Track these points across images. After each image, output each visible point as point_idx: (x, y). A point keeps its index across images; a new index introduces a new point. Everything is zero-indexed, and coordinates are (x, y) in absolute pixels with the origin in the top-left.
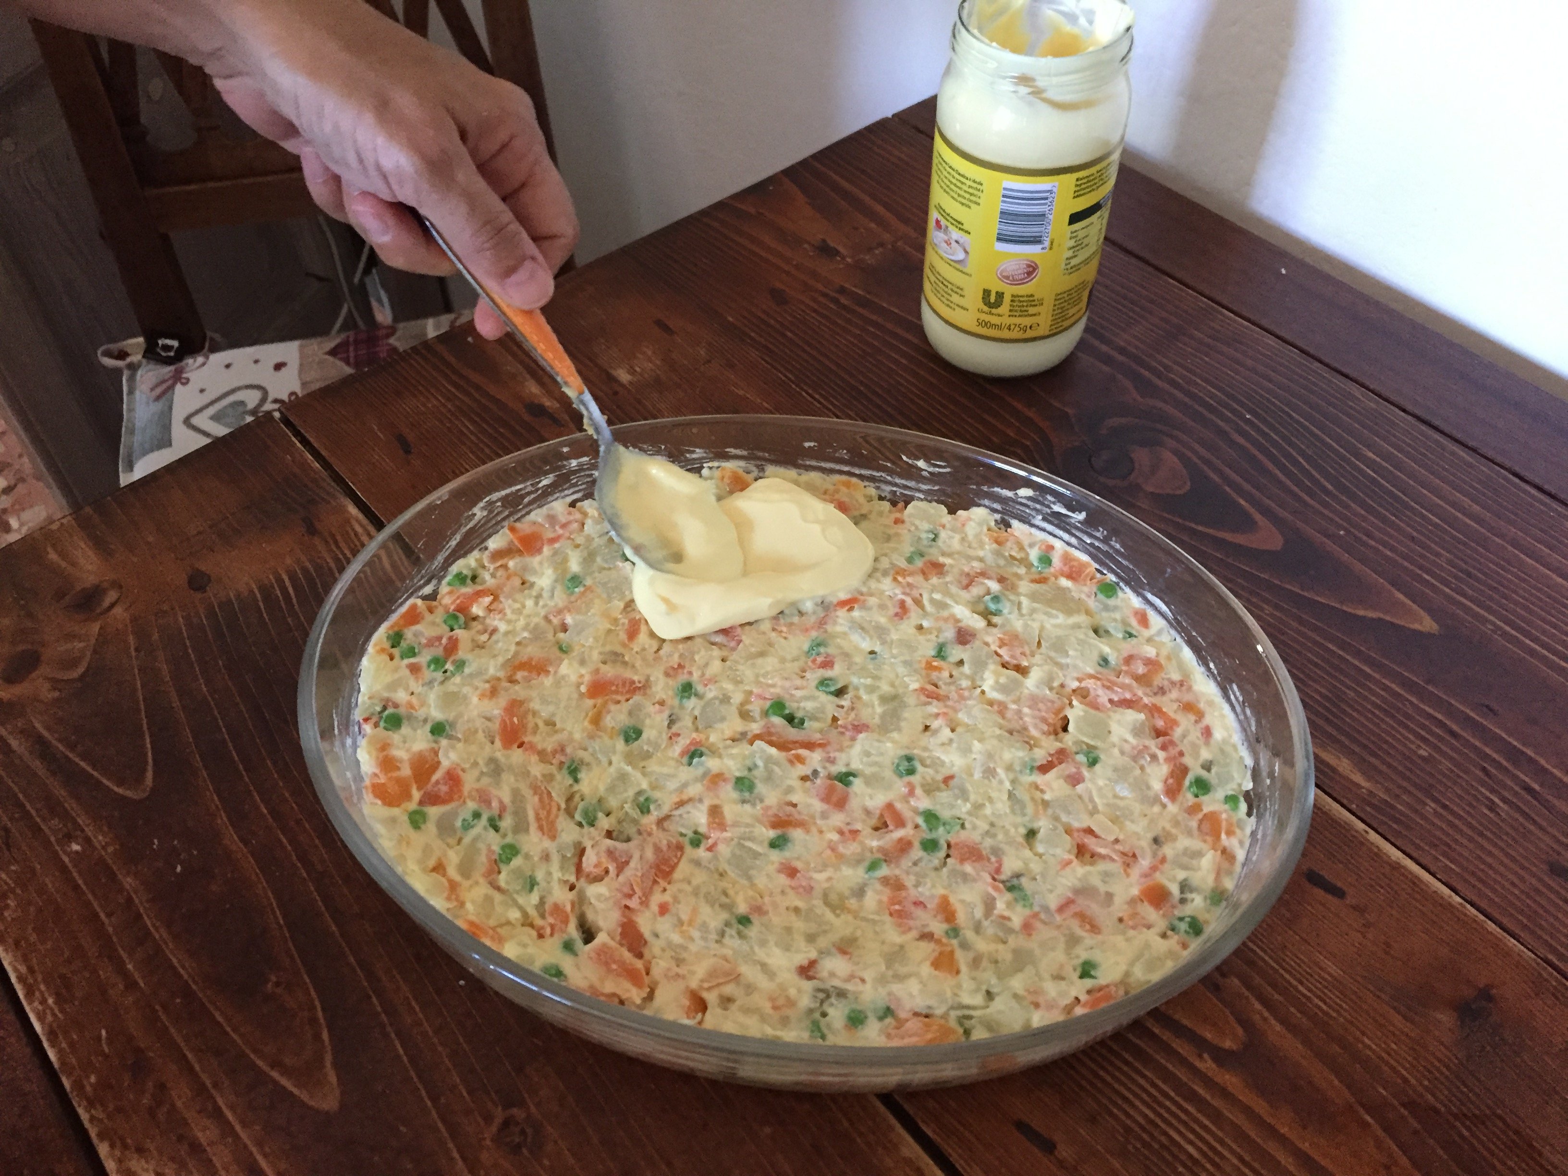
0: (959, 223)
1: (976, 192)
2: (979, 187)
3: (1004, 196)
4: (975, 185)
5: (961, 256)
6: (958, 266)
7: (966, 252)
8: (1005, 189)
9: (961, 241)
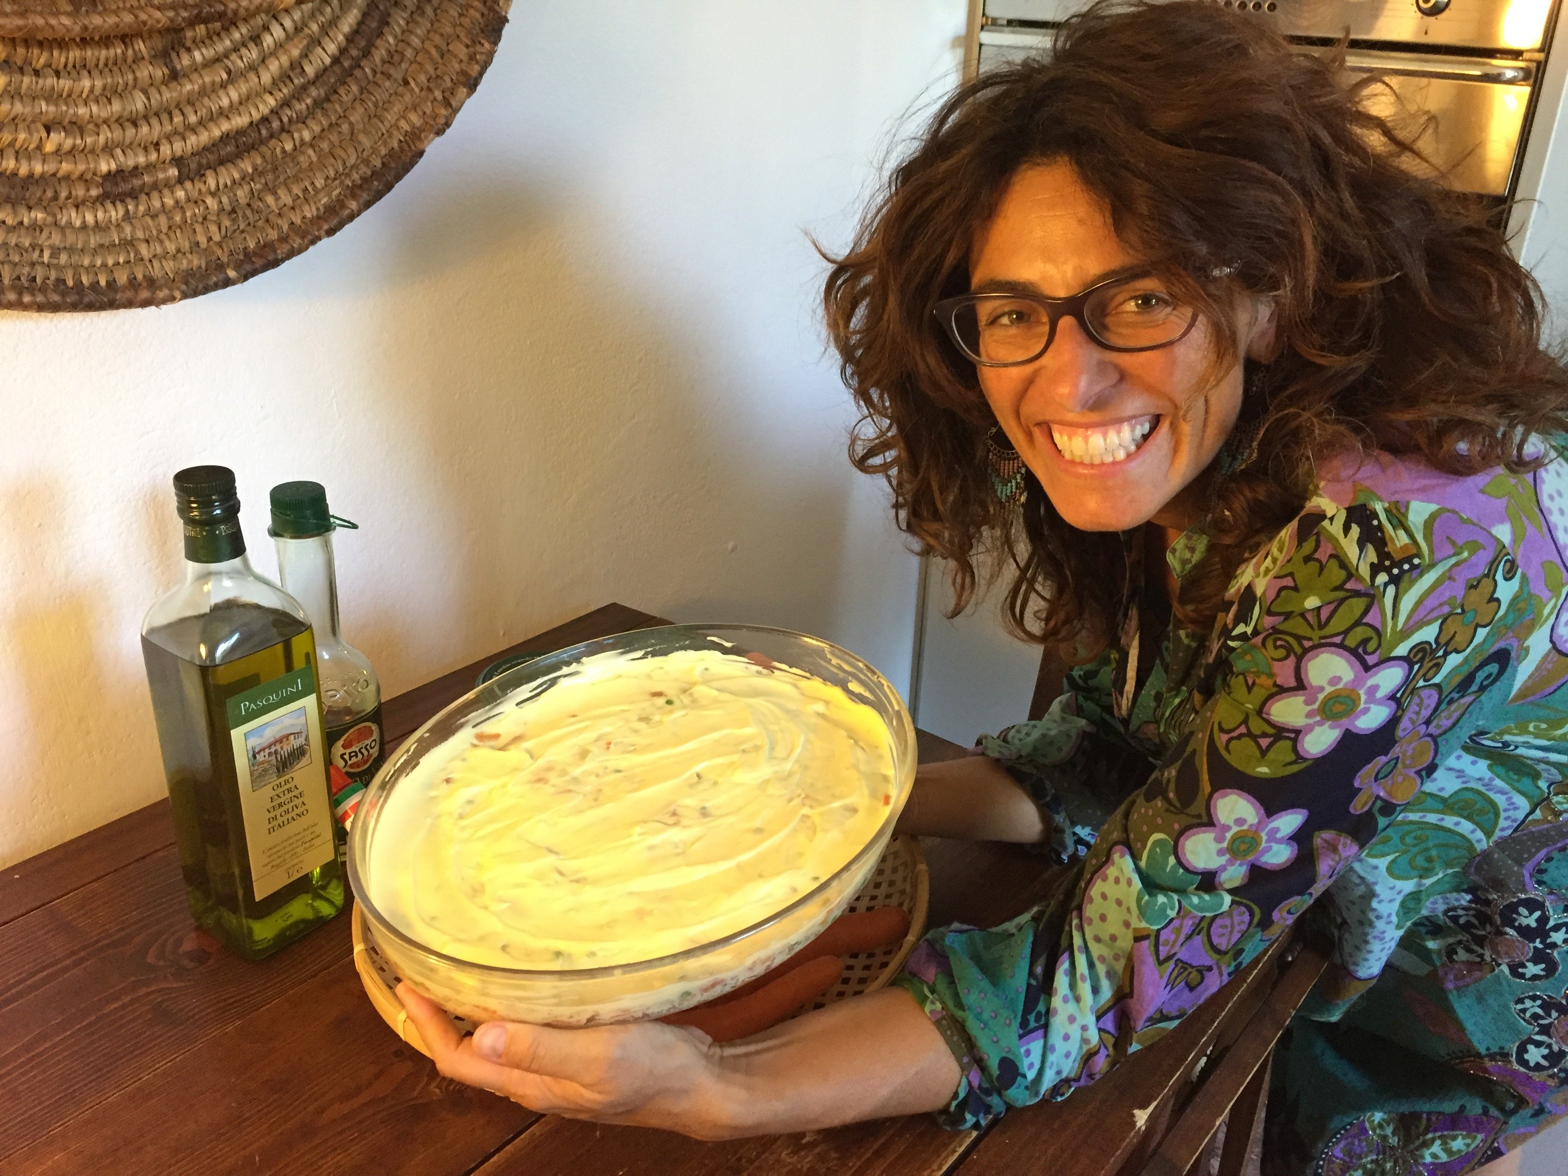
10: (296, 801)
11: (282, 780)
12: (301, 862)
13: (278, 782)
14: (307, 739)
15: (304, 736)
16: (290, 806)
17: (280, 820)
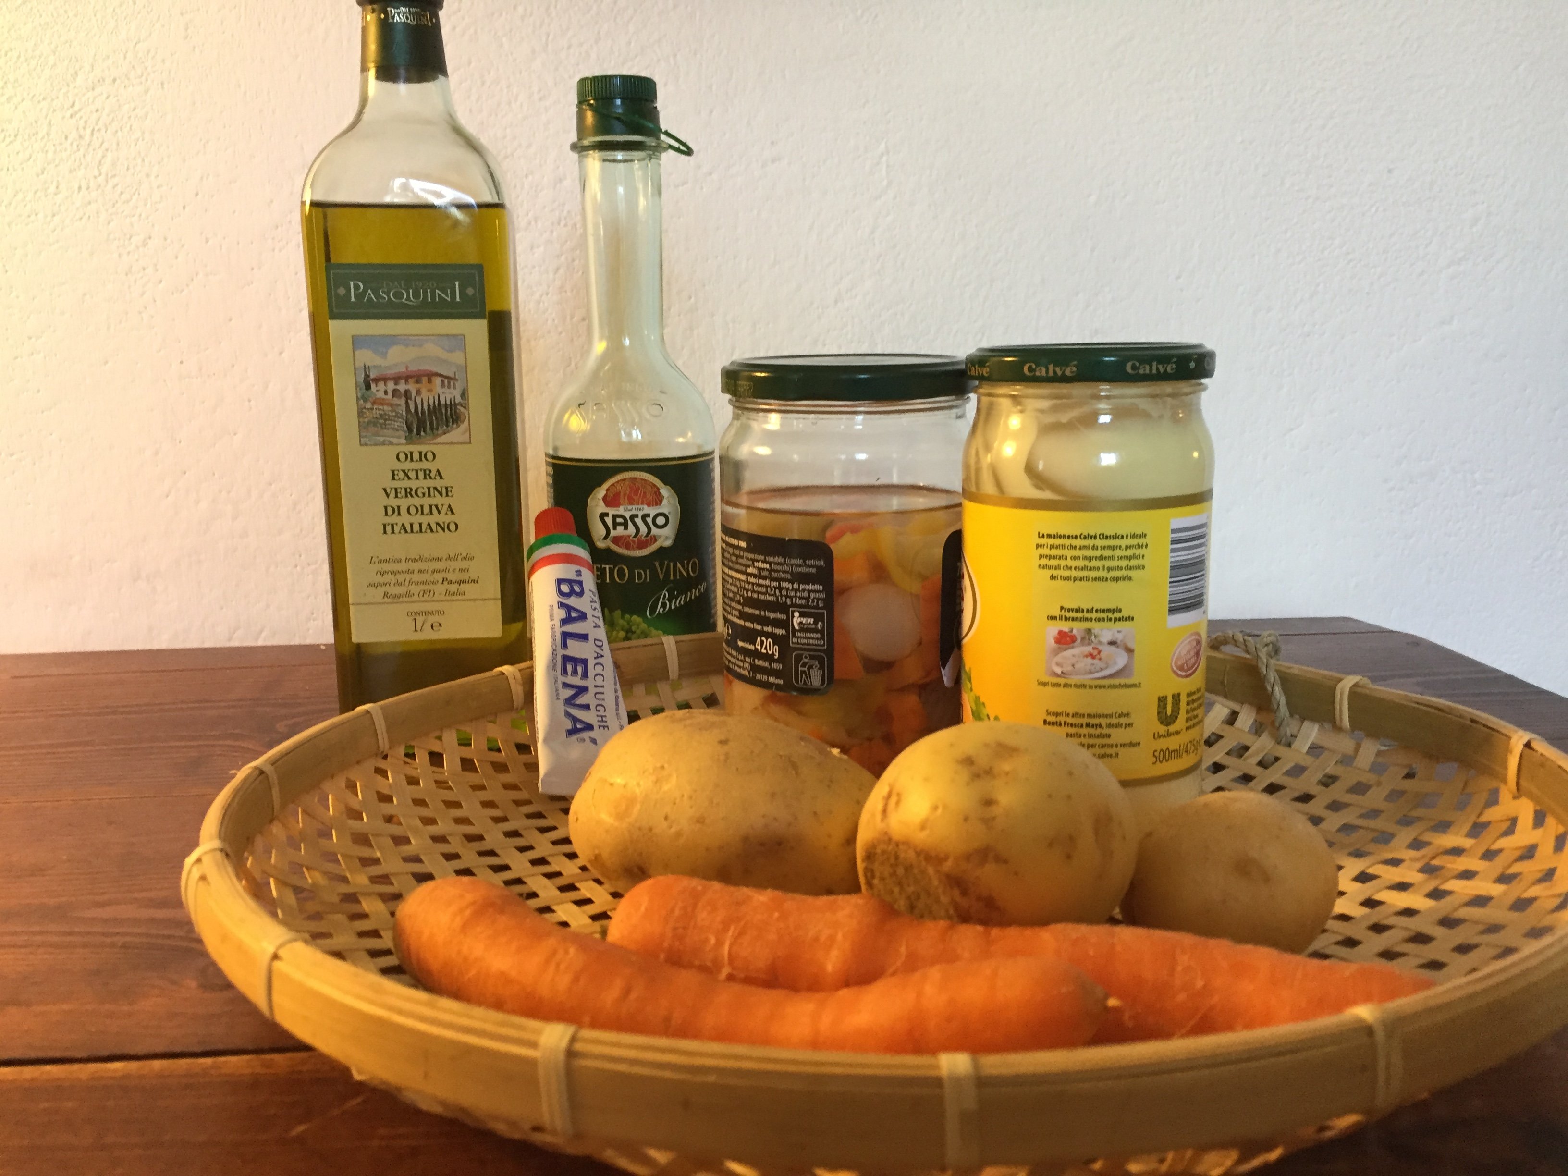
0: (1114, 611)
1: (1137, 552)
2: (1141, 541)
3: (1173, 542)
4: (1135, 542)
5: (1121, 660)
6: (1116, 681)
7: (1130, 651)
8: (1174, 531)
9: (1119, 637)
10: (437, 500)
11: (416, 449)
12: (440, 613)
13: (408, 448)
14: (464, 395)
15: (459, 386)
16: (426, 502)
17: (405, 519)
